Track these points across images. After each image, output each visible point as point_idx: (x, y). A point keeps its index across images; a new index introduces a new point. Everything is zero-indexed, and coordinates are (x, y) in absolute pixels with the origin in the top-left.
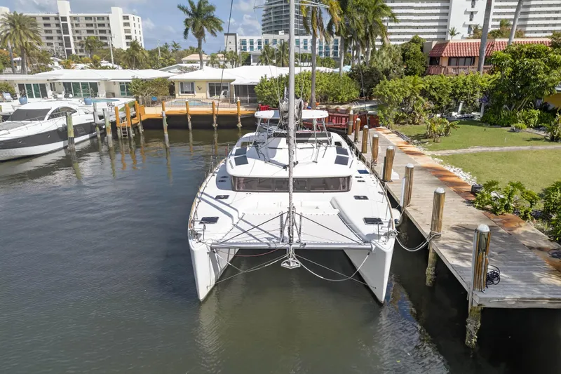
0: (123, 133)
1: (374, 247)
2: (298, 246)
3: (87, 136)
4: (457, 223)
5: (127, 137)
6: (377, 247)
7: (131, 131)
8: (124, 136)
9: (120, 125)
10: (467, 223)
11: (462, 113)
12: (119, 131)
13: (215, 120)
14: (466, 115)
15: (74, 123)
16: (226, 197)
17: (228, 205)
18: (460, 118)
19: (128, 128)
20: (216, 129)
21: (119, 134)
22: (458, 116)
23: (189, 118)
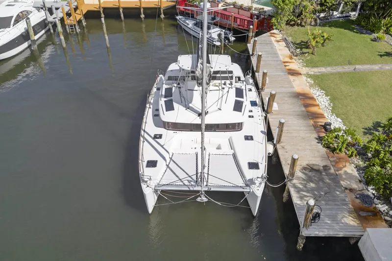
0: (71, 29)
1: (251, 190)
2: (206, 189)
3: (43, 32)
4: (307, 162)
5: (75, 32)
6: (253, 191)
7: (77, 27)
8: (72, 31)
9: (68, 22)
10: (314, 163)
11: (342, 12)
12: (67, 27)
13: (142, 12)
14: (344, 15)
15: (33, 25)
16: (160, 136)
17: (162, 146)
18: (340, 17)
19: (75, 25)
20: (143, 19)
21: (68, 30)
22: (338, 15)
23: (121, 11)
